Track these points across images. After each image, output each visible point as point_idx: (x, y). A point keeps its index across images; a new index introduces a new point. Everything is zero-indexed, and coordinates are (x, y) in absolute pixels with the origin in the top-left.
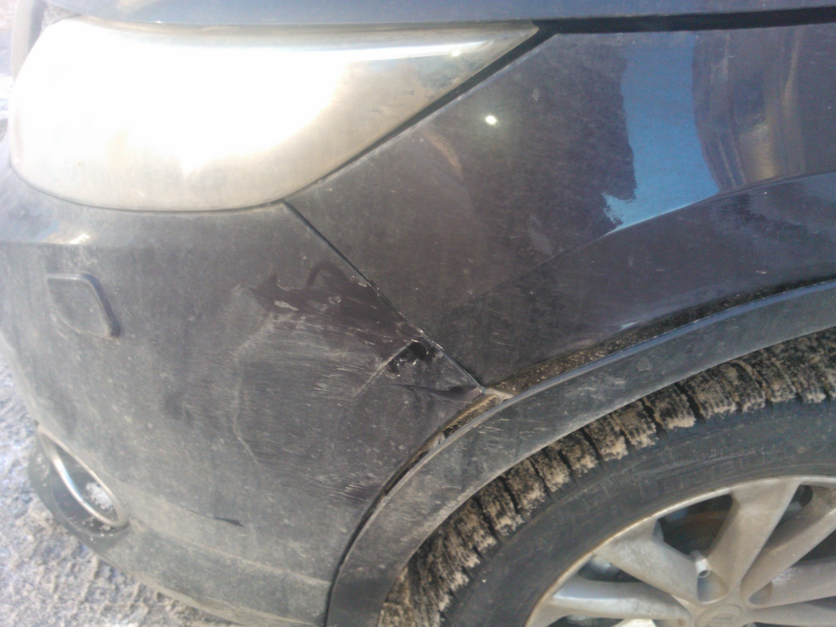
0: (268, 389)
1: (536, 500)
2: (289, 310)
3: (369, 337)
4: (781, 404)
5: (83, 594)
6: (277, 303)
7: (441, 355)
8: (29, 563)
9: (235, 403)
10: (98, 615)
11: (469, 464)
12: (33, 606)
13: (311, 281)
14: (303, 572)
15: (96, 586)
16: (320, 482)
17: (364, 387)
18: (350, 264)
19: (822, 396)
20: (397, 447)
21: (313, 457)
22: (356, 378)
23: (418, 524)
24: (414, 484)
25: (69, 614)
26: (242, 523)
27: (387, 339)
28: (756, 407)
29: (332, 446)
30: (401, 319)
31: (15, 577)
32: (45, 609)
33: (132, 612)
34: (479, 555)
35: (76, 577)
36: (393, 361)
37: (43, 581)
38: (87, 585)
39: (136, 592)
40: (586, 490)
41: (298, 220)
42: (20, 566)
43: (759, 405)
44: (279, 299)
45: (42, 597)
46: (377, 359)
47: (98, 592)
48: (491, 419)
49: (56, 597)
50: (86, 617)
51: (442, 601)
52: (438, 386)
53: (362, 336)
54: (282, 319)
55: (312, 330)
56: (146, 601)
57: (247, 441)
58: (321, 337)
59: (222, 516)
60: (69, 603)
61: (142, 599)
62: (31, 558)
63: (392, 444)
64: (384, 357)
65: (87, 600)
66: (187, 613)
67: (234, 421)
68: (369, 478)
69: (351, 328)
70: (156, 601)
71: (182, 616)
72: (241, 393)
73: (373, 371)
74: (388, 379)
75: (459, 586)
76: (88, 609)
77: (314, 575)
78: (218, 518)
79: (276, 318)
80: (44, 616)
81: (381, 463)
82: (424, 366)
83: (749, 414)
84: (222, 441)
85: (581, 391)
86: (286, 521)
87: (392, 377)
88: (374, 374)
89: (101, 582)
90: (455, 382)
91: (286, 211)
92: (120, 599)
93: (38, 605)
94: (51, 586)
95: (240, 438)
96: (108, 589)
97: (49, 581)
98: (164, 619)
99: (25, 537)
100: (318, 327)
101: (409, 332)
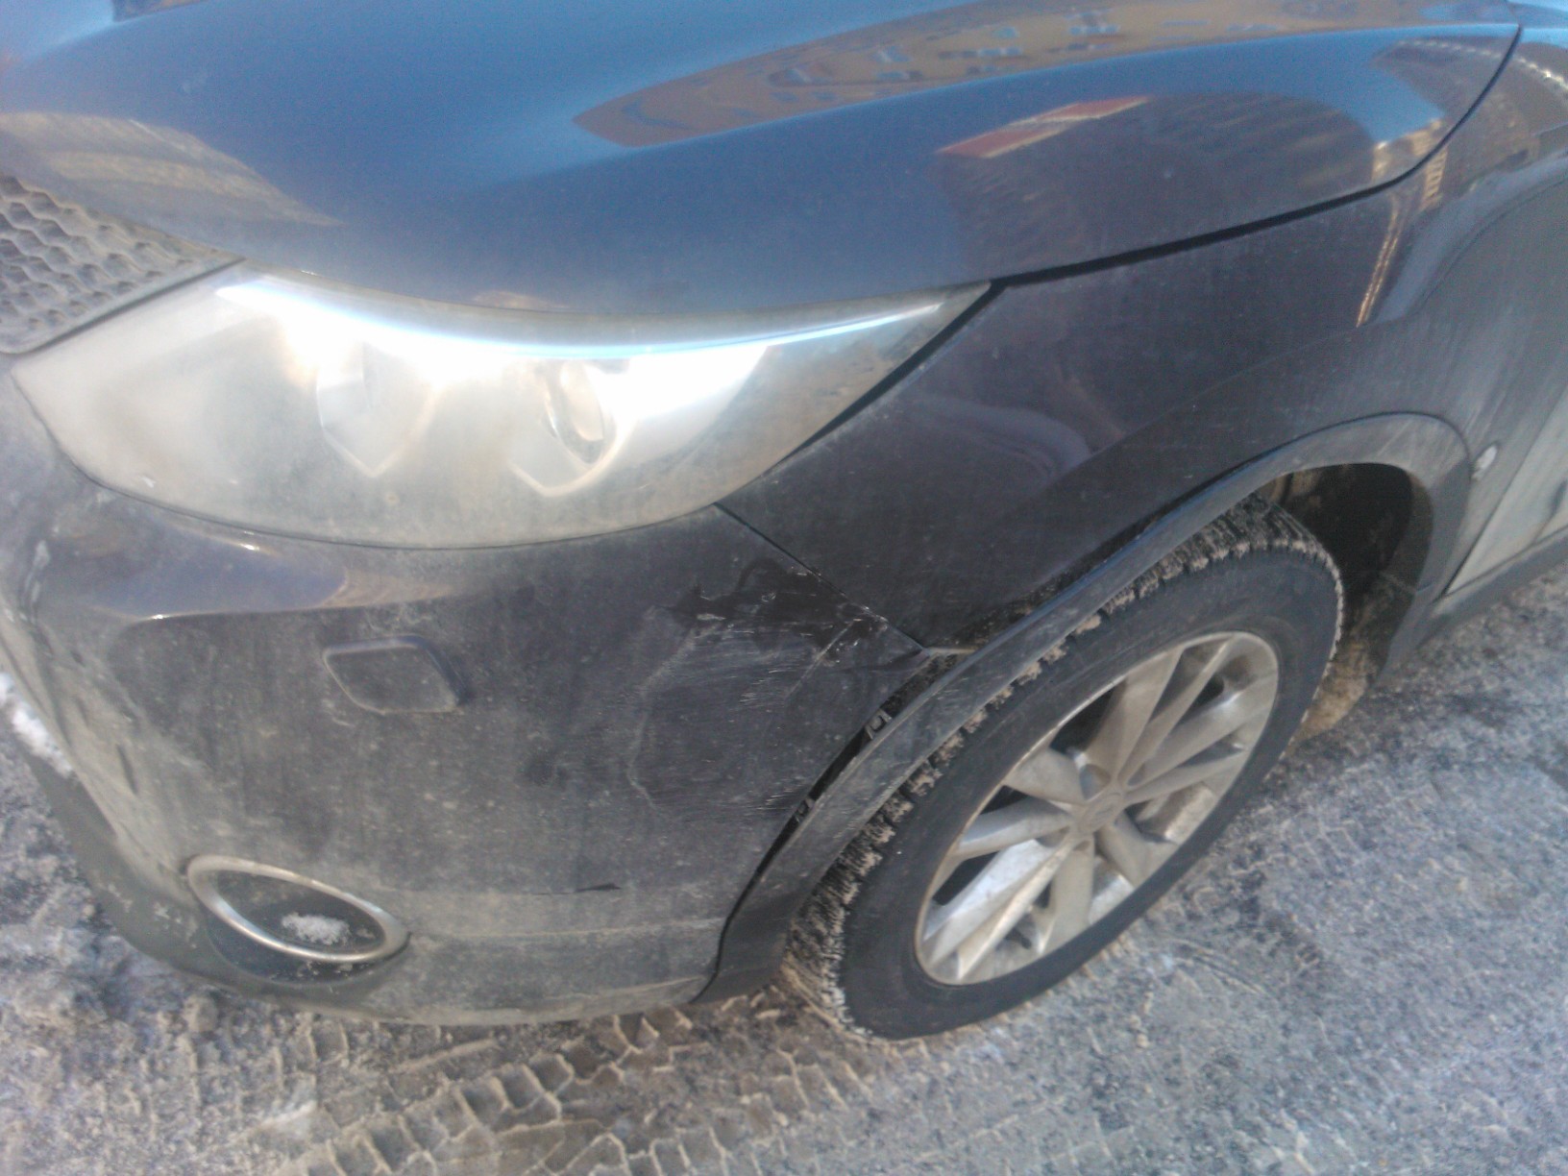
0: (682, 717)
1: (955, 748)
2: (714, 621)
3: (808, 629)
4: (1172, 580)
5: (196, 1096)
6: (700, 617)
7: (885, 627)
8: (66, 1089)
9: (635, 745)
10: (239, 1115)
11: (922, 734)
12: (124, 1144)
13: (742, 583)
14: (695, 917)
15: (207, 1077)
16: (736, 804)
17: (799, 684)
18: (789, 555)
19: (1205, 561)
20: (832, 739)
21: (731, 778)
22: (788, 677)
23: (857, 813)
24: (860, 773)
25: (192, 1131)
26: (618, 885)
27: (825, 625)
28: (1151, 590)
29: (756, 759)
30: (843, 600)
31: (58, 1118)
32: (146, 1139)
33: (292, 1091)
34: (894, 826)
35: (166, 1078)
36: (832, 648)
37: (112, 1104)
38: (193, 1082)
39: (279, 1061)
40: (1004, 722)
41: (733, 521)
42: (55, 1098)
43: (1154, 586)
44: (703, 612)
45: (128, 1126)
46: (814, 650)
47: (216, 1084)
48: (951, 683)
49: (154, 1117)
50: (221, 1124)
51: (847, 892)
52: (880, 661)
53: (796, 630)
54: (705, 633)
55: (742, 637)
56: (302, 1067)
57: (642, 783)
58: (750, 642)
59: (586, 886)
60: (181, 1116)
61: (295, 1068)
62: (66, 1079)
63: (827, 736)
64: (822, 645)
65: (205, 1102)
66: (377, 1058)
67: (631, 765)
68: (796, 782)
69: (785, 624)
70: (319, 1060)
71: (374, 1064)
72: (646, 730)
73: (808, 664)
74: (826, 668)
75: (871, 868)
76: (217, 1113)
77: (708, 916)
78: (580, 890)
79: (698, 634)
80: (150, 1149)
81: (812, 761)
82: (866, 645)
83: (1146, 598)
84: (607, 793)
85: (1040, 631)
86: (680, 863)
87: (831, 664)
88: (810, 667)
89: (213, 1069)
90: (899, 652)
91: (718, 513)
92: (259, 1081)
93: (130, 1139)
94: (136, 1106)
95: (634, 784)
96: (230, 1074)
97: (125, 1099)
98: (347, 1080)
99: (29, 1055)
100: (748, 631)
101: (851, 612)
